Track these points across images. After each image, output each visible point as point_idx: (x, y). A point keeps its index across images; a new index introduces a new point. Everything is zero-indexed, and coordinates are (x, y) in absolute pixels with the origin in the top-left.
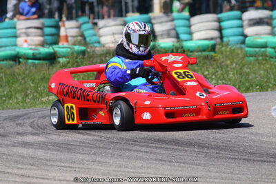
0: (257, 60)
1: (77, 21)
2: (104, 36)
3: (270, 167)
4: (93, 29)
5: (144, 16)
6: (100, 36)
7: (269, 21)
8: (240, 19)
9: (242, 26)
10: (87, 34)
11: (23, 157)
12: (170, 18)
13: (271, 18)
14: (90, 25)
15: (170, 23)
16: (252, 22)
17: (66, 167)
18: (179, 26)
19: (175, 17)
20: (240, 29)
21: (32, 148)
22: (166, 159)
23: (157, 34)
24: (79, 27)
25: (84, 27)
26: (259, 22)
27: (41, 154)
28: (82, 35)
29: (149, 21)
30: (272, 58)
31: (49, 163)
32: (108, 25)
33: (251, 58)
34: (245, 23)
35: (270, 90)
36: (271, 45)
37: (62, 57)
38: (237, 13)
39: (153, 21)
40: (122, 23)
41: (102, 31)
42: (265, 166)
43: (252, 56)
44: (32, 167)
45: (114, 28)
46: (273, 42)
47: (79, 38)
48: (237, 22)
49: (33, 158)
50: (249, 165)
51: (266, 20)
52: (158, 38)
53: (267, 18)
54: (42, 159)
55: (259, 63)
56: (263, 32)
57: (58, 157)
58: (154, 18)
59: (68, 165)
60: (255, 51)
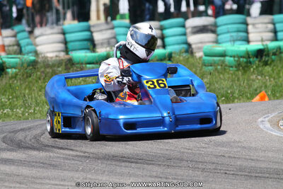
0: (216, 69)
1: (13, 30)
2: (41, 45)
3: (275, 183)
4: (29, 38)
5: (84, 24)
6: (37, 45)
7: (213, 28)
8: (184, 26)
9: (185, 34)
10: (23, 42)
11: (7, 174)
12: (110, 26)
13: (216, 25)
14: (25, 34)
15: (110, 31)
16: (195, 30)
17: (56, 185)
18: (120, 35)
19: (116, 25)
20: (183, 37)
21: (14, 164)
22: (161, 176)
23: (96, 42)
24: (15, 36)
25: (20, 36)
26: (202, 30)
27: (25, 171)
28: (18, 45)
29: (88, 29)
30: (232, 67)
31: (38, 181)
32: (44, 33)
33: (210, 68)
34: (189, 31)
35: (236, 100)
36: (230, 54)
37: (11, 68)
38: (180, 20)
39: (92, 29)
40: (60, 31)
41: (38, 40)
42: (270, 182)
43: (211, 66)
44: (22, 186)
45: (51, 36)
46: (232, 51)
47: (16, 47)
48: (180, 30)
49: (18, 175)
50: (252, 182)
51: (210, 27)
52: (97, 47)
53: (211, 25)
54: (28, 177)
55: (218, 72)
56: (207, 40)
57: (45, 174)
58: (93, 26)
59: (58, 183)
60: (213, 60)
